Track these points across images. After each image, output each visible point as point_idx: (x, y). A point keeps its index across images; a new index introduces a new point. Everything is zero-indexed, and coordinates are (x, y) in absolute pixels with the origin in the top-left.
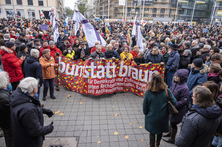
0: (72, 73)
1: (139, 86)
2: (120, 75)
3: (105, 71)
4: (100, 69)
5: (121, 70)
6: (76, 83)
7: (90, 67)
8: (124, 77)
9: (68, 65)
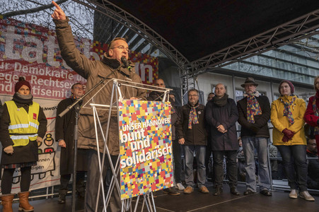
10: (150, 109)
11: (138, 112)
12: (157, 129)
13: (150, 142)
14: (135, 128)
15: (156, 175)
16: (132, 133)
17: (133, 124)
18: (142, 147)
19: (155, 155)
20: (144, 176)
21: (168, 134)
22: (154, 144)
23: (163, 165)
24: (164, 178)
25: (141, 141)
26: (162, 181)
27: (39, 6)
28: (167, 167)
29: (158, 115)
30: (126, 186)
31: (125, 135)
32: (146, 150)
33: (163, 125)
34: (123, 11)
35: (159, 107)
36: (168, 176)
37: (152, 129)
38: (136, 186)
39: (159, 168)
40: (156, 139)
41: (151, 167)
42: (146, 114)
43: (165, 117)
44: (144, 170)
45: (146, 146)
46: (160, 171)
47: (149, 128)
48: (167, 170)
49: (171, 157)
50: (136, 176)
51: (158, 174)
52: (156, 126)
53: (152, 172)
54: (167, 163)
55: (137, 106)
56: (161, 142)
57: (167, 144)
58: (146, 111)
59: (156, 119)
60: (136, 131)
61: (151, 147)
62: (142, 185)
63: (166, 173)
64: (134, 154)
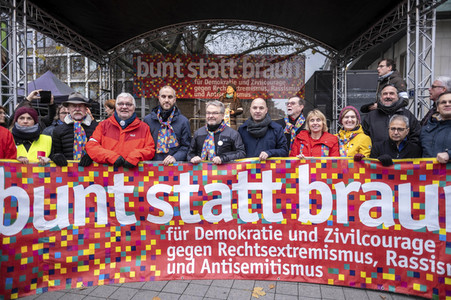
0: (61, 221)
1: (400, 251)
2: (305, 216)
3: (235, 200)
4: (216, 195)
5: (304, 199)
6: (86, 252)
7: (176, 189)
8: (322, 226)
9: (39, 192)
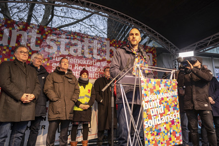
10: (162, 85)
11: (155, 88)
12: (168, 99)
13: (164, 109)
14: (153, 99)
15: (169, 134)
16: (151, 102)
17: (151, 95)
18: (159, 113)
19: (168, 119)
20: (161, 134)
21: (176, 103)
22: (167, 111)
23: (174, 127)
24: (175, 137)
25: (157, 109)
26: (174, 139)
27: (75, 20)
28: (177, 128)
29: (169, 89)
30: (149, 141)
31: (146, 104)
32: (161, 115)
33: (172, 97)
34: (130, 18)
35: (168, 83)
36: (178, 135)
37: (165, 100)
38: (156, 141)
39: (171, 129)
40: (168, 107)
41: (165, 128)
42: (160, 89)
43: (173, 91)
44: (160, 130)
45: (161, 112)
46: (172, 131)
47: (162, 99)
48: (176, 130)
49: (180, 121)
50: (155, 134)
51: (171, 134)
52: (168, 97)
53: (166, 132)
54: (177, 125)
55: (153, 83)
56: (171, 109)
57: (176, 111)
58: (160, 87)
59: (167, 92)
60: (154, 101)
61: (164, 113)
62: (159, 141)
63: (176, 133)
64: (153, 118)
